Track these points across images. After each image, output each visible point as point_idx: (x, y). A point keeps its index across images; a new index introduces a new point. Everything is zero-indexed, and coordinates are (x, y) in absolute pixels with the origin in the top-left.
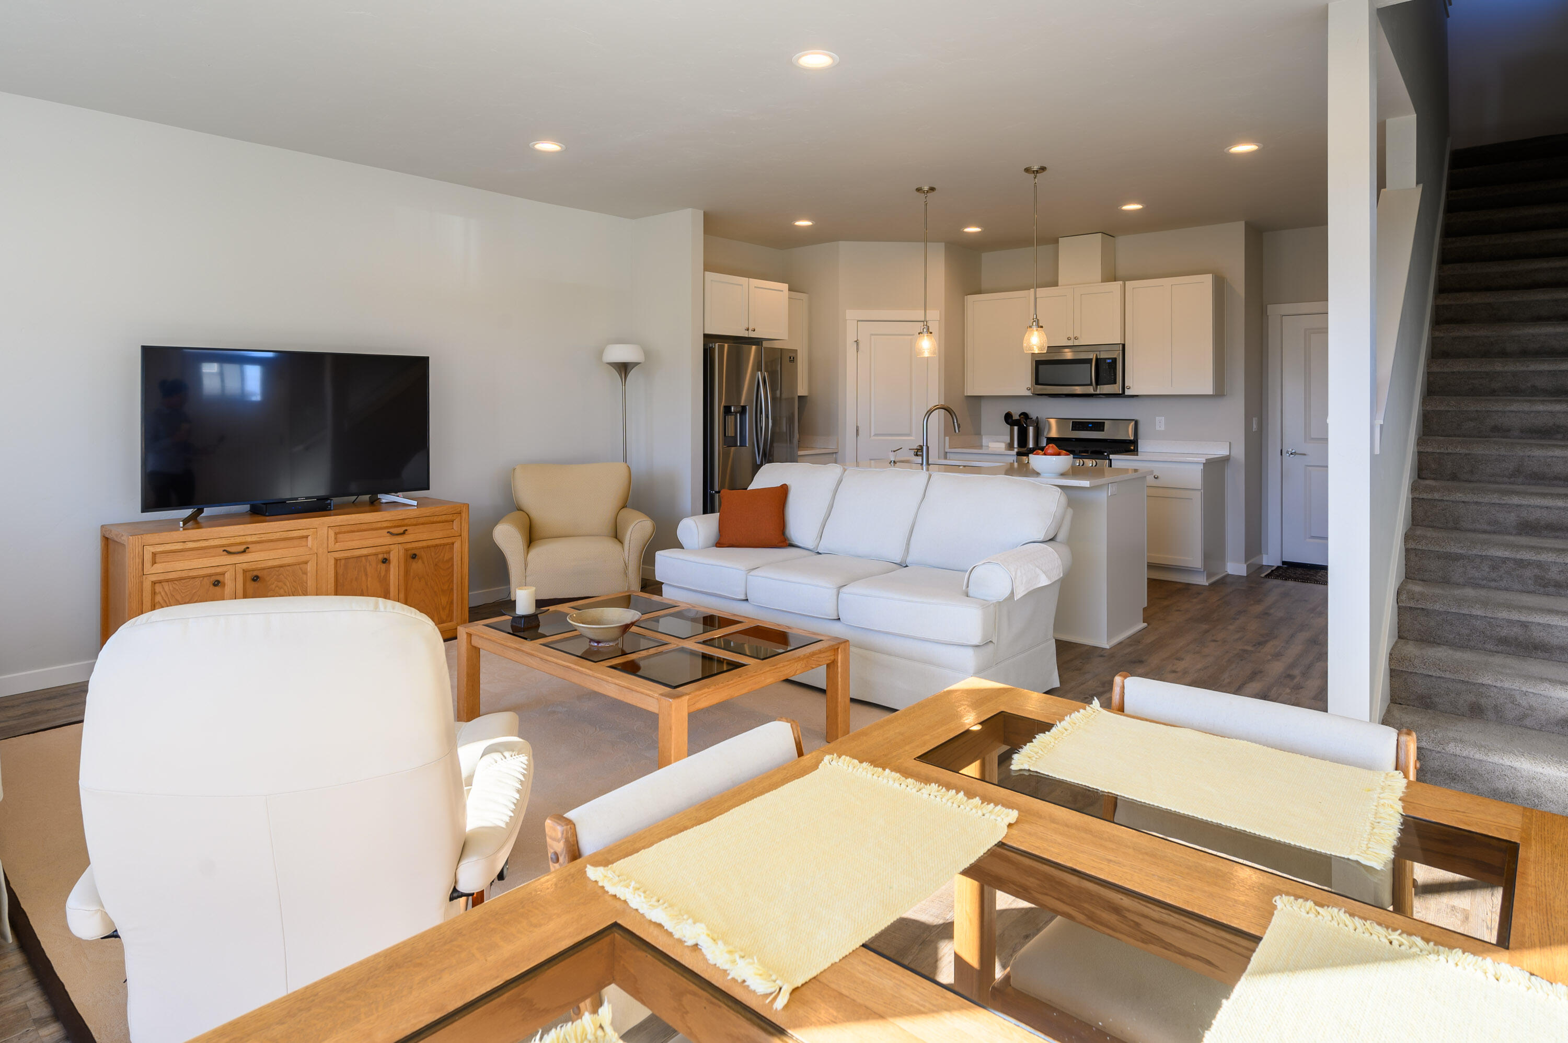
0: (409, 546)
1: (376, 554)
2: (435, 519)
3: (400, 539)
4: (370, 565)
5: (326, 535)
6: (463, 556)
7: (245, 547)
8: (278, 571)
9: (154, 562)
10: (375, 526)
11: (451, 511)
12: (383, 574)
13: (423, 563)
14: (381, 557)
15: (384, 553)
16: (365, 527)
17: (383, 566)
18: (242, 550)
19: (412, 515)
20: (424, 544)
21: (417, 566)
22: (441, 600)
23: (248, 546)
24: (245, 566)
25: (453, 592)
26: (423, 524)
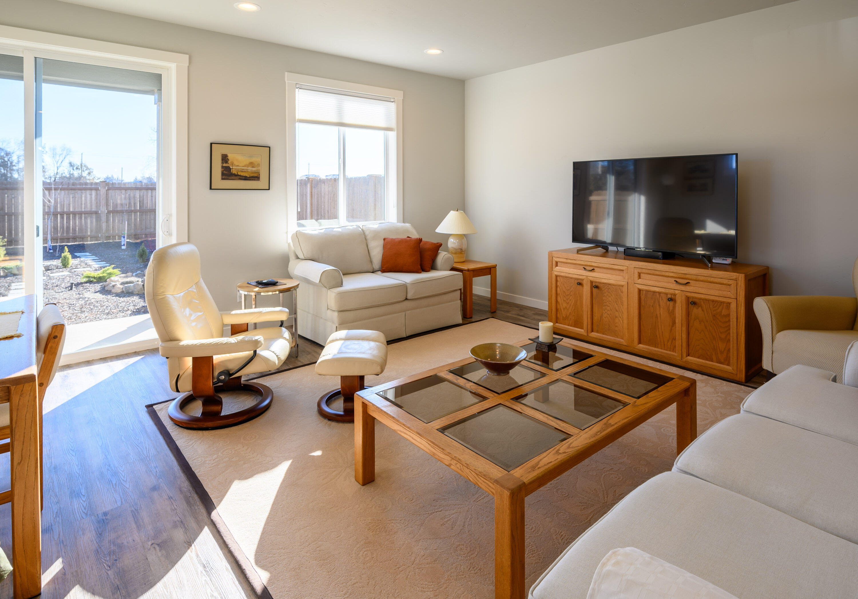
0: (689, 294)
1: (667, 294)
2: (712, 280)
3: (683, 288)
4: (662, 300)
5: (633, 272)
6: (739, 316)
7: (592, 268)
8: (608, 286)
9: (557, 266)
10: (664, 274)
11: (727, 277)
12: (671, 308)
13: (703, 310)
14: (669, 296)
15: (671, 295)
16: (658, 273)
17: (671, 303)
18: (591, 269)
19: (692, 273)
20: (702, 296)
21: (696, 311)
22: (719, 345)
23: (594, 268)
24: (591, 279)
25: (730, 342)
26: (702, 281)
